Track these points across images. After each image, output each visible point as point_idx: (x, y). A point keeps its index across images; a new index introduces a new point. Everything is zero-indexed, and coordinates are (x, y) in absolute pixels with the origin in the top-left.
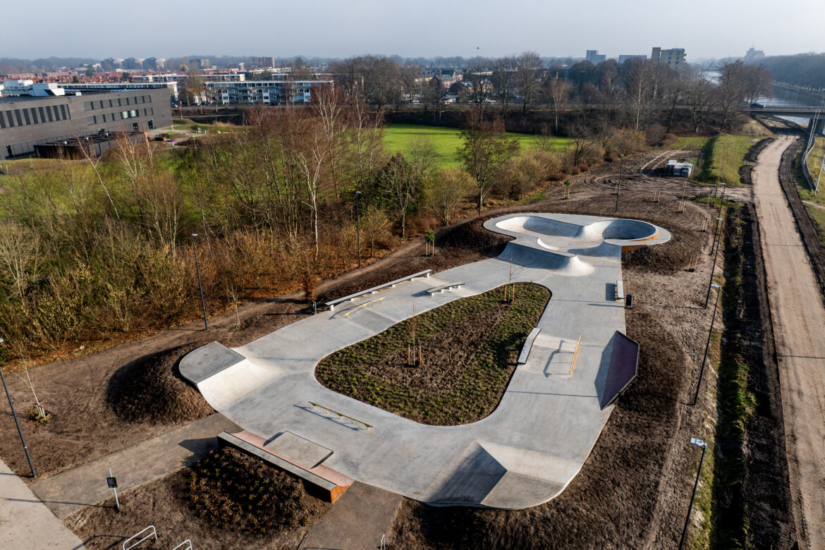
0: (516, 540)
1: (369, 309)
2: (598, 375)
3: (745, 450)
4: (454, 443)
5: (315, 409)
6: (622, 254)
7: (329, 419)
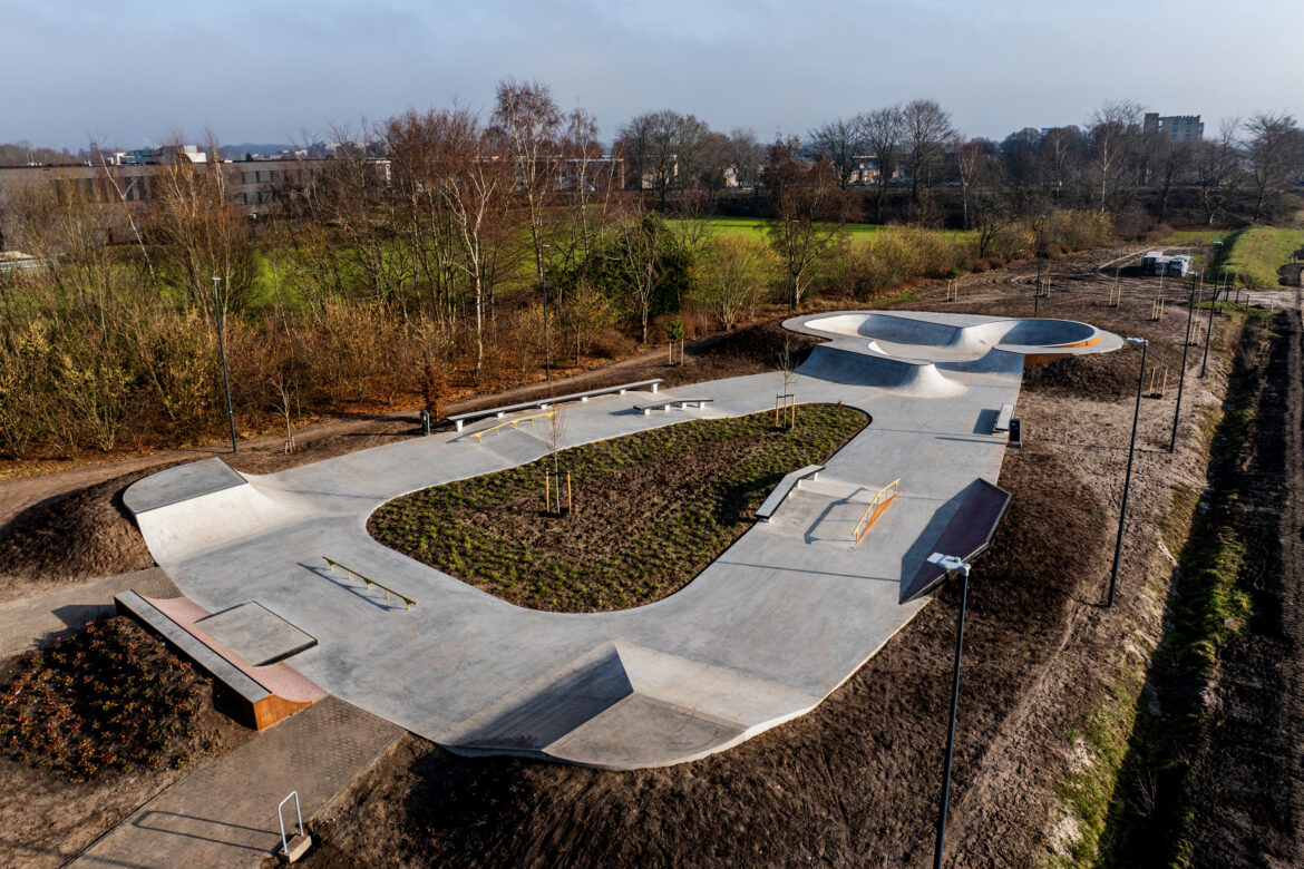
0: (587, 833)
1: (522, 429)
2: (913, 546)
3: (1209, 699)
4: (565, 643)
5: (333, 571)
6: (1025, 369)
7: (348, 588)
